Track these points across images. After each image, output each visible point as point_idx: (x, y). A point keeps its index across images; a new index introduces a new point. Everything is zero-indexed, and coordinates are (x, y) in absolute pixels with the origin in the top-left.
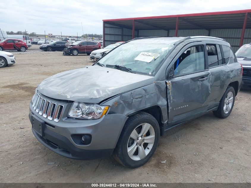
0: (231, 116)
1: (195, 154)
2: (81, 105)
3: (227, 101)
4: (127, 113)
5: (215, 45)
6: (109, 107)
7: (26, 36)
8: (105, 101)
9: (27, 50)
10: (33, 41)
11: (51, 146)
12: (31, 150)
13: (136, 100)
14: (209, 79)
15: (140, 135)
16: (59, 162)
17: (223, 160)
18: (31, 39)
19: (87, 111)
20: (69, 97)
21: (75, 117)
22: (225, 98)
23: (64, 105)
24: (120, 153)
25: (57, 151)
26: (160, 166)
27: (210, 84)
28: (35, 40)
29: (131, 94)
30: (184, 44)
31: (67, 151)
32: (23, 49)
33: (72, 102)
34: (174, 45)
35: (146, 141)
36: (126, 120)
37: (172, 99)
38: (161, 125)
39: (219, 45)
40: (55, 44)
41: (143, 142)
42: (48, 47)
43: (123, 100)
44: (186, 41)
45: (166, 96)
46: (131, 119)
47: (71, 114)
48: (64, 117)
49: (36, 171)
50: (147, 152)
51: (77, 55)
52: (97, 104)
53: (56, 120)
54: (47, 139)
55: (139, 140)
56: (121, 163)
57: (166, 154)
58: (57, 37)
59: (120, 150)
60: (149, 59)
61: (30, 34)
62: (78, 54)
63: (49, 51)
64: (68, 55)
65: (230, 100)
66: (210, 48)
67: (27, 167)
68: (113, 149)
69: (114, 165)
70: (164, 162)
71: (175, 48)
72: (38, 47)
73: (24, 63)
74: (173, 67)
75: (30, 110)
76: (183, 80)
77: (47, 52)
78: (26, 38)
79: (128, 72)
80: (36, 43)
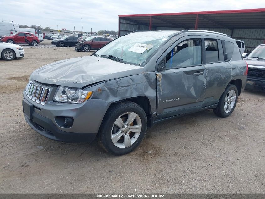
0: (232, 115)
1: (183, 147)
2: (66, 90)
3: (229, 100)
4: (112, 100)
5: (216, 40)
6: (92, 93)
7: (39, 30)
8: (89, 87)
9: (39, 44)
10: (46, 36)
11: (38, 129)
12: (23, 135)
13: (121, 88)
14: (206, 74)
15: (126, 124)
16: (47, 147)
17: (209, 154)
18: (44, 34)
19: (72, 96)
20: (55, 82)
21: (60, 101)
22: (226, 96)
23: (50, 89)
24: (103, 138)
25: (43, 133)
26: (144, 156)
27: (205, 80)
28: (48, 35)
29: (117, 82)
30: (179, 36)
31: (51, 133)
32: (35, 43)
33: (58, 86)
34: (169, 37)
35: (132, 130)
36: (109, 106)
37: (161, 90)
38: (149, 116)
39: (221, 40)
40: (67, 39)
41: (129, 131)
42: (60, 42)
43: (108, 87)
44: (183, 33)
45: (155, 87)
46: (117, 107)
47: (57, 98)
48: (49, 101)
49: (24, 153)
50: (133, 141)
51: (89, 51)
52: (81, 88)
53: (43, 103)
54: (36, 122)
55: (124, 129)
56: (105, 148)
57: (154, 145)
58: (71, 32)
59: (103, 135)
60: (141, 50)
61: (44, 28)
62: (91, 51)
63: (61, 46)
64: (79, 50)
65: (232, 99)
66: (210, 43)
67: (17, 149)
68: (95, 133)
69: (100, 152)
70: (150, 152)
71: (169, 40)
72: (50, 42)
73: (33, 57)
74: (165, 59)
75: (23, 96)
76: (175, 72)
77: (59, 47)
78: (38, 32)
79: (120, 62)
80: (49, 38)
